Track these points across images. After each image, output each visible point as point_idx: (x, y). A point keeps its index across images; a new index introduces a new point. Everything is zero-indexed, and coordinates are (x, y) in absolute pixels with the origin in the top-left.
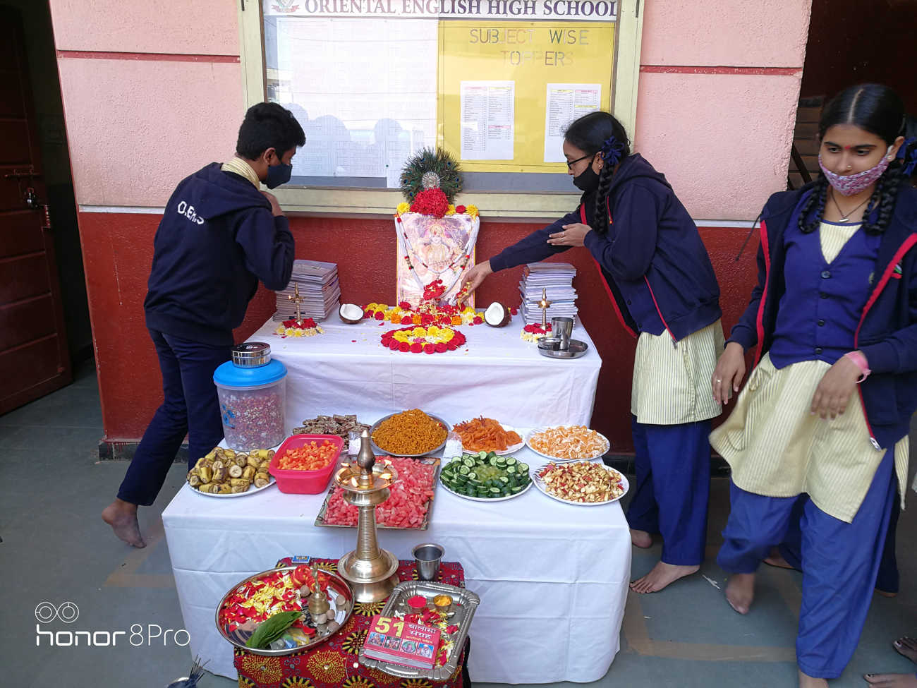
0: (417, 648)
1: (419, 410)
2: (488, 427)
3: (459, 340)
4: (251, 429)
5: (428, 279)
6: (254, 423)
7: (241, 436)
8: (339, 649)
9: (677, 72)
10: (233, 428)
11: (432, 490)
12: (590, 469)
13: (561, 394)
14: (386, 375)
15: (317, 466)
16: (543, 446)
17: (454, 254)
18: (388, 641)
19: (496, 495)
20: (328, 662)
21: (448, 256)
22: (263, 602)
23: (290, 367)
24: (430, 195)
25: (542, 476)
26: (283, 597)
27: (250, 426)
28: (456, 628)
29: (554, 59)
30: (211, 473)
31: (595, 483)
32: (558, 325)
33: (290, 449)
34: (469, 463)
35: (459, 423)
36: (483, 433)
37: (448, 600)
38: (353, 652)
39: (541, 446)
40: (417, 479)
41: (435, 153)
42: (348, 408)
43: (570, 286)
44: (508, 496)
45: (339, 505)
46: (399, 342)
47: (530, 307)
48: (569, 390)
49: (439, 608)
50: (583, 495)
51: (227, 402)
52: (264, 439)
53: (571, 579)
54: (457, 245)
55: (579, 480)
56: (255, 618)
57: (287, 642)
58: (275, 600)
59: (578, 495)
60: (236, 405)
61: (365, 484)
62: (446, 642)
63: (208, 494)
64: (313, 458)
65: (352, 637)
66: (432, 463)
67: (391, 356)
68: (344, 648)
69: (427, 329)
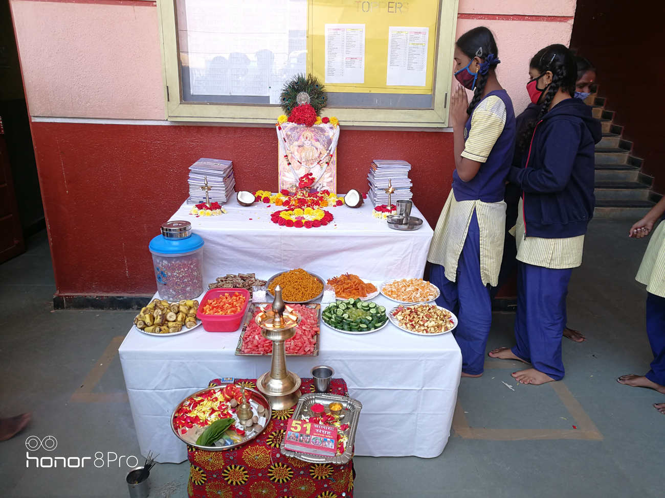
0: (323, 442)
1: (302, 269)
2: (353, 281)
3: (328, 218)
4: (179, 285)
5: (302, 172)
6: (180, 280)
7: (171, 290)
8: (264, 445)
9: (484, 19)
10: (165, 285)
11: (318, 327)
12: (429, 309)
13: (404, 256)
14: (276, 244)
15: (232, 311)
16: (393, 293)
17: (321, 153)
18: (301, 438)
19: (365, 329)
20: (258, 454)
21: (317, 155)
22: (204, 412)
23: (206, 239)
24: (303, 109)
25: (394, 315)
26: (218, 408)
27: (178, 283)
28: (347, 426)
29: (395, 8)
30: (153, 318)
31: (435, 319)
32: (401, 206)
33: (210, 300)
34: (342, 307)
35: (331, 278)
36: (349, 285)
37: (340, 406)
38: (275, 446)
39: (391, 293)
40: (306, 319)
41: (306, 78)
42: (248, 268)
43: (407, 177)
44: (373, 330)
45: (252, 340)
46: (285, 220)
47: (378, 193)
48: (410, 253)
49: (333, 412)
50: (426, 328)
51: (160, 265)
52: (188, 292)
53: (418, 386)
54: (323, 147)
55: (423, 317)
56: (199, 424)
57: (226, 441)
58: (213, 411)
59: (422, 328)
60: (168, 268)
61: (277, 324)
62: (342, 436)
63: (151, 334)
64: (229, 306)
65: (273, 435)
66: (314, 307)
67: (280, 230)
68: (268, 444)
69: (303, 210)
